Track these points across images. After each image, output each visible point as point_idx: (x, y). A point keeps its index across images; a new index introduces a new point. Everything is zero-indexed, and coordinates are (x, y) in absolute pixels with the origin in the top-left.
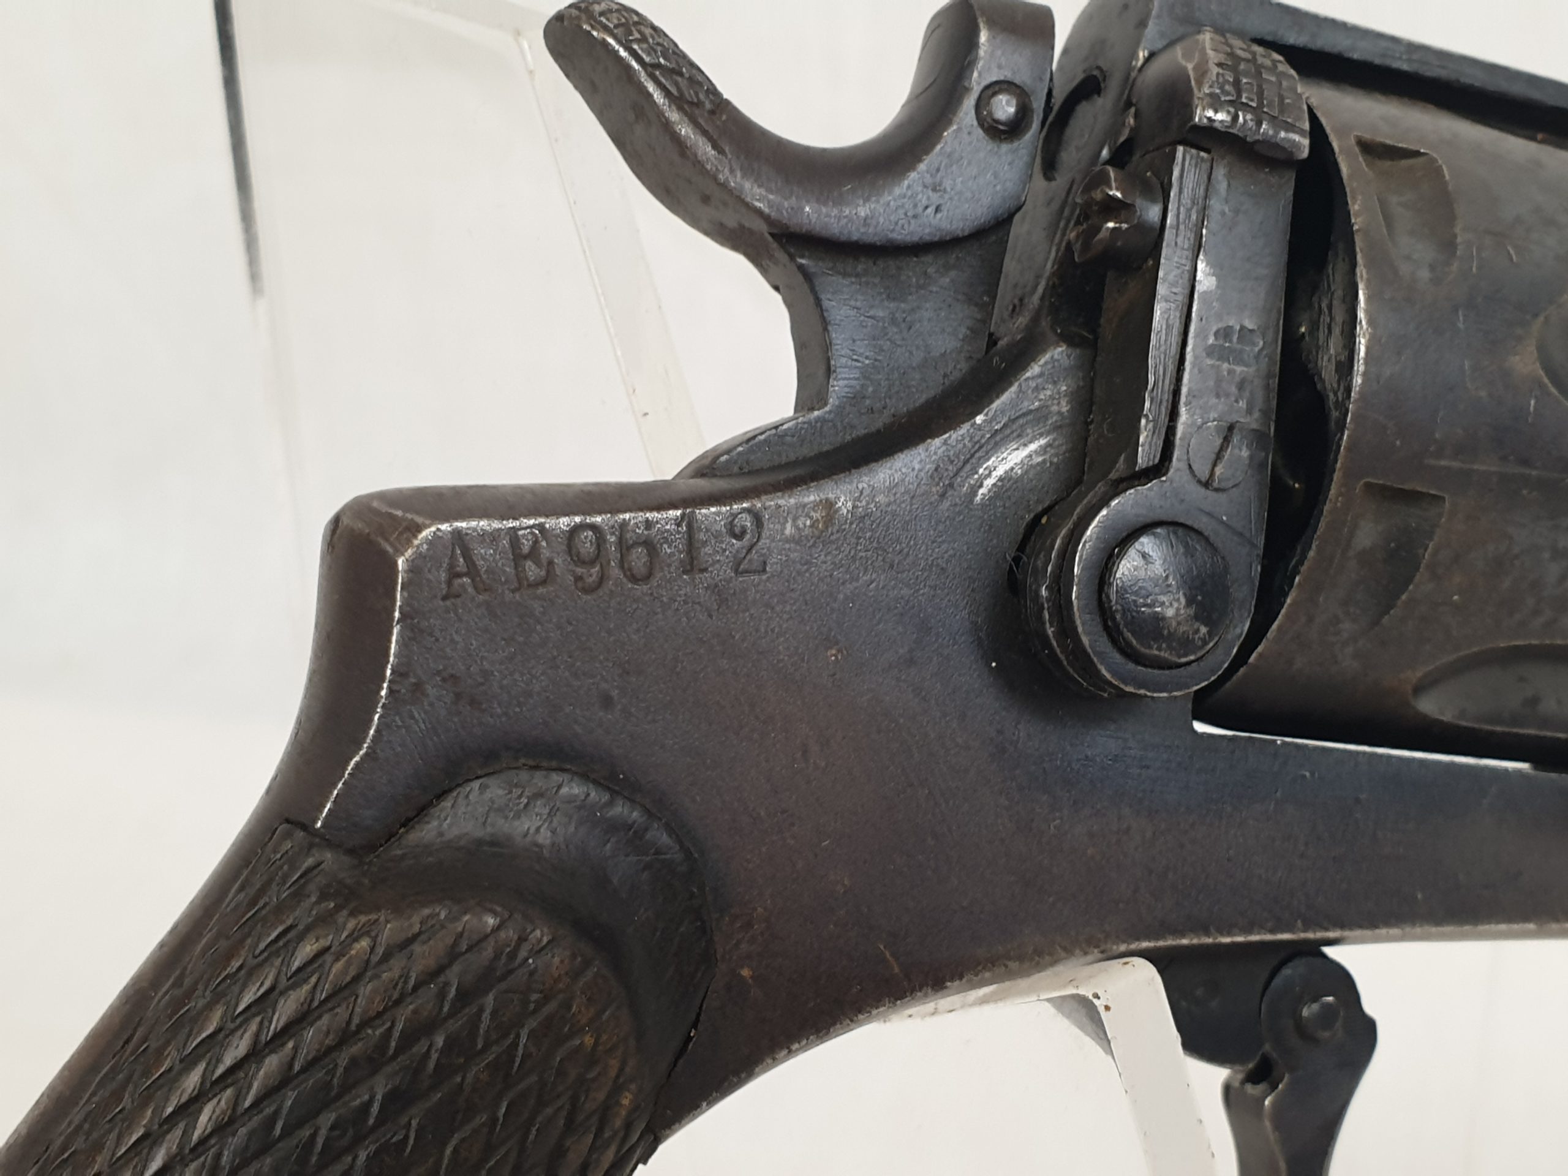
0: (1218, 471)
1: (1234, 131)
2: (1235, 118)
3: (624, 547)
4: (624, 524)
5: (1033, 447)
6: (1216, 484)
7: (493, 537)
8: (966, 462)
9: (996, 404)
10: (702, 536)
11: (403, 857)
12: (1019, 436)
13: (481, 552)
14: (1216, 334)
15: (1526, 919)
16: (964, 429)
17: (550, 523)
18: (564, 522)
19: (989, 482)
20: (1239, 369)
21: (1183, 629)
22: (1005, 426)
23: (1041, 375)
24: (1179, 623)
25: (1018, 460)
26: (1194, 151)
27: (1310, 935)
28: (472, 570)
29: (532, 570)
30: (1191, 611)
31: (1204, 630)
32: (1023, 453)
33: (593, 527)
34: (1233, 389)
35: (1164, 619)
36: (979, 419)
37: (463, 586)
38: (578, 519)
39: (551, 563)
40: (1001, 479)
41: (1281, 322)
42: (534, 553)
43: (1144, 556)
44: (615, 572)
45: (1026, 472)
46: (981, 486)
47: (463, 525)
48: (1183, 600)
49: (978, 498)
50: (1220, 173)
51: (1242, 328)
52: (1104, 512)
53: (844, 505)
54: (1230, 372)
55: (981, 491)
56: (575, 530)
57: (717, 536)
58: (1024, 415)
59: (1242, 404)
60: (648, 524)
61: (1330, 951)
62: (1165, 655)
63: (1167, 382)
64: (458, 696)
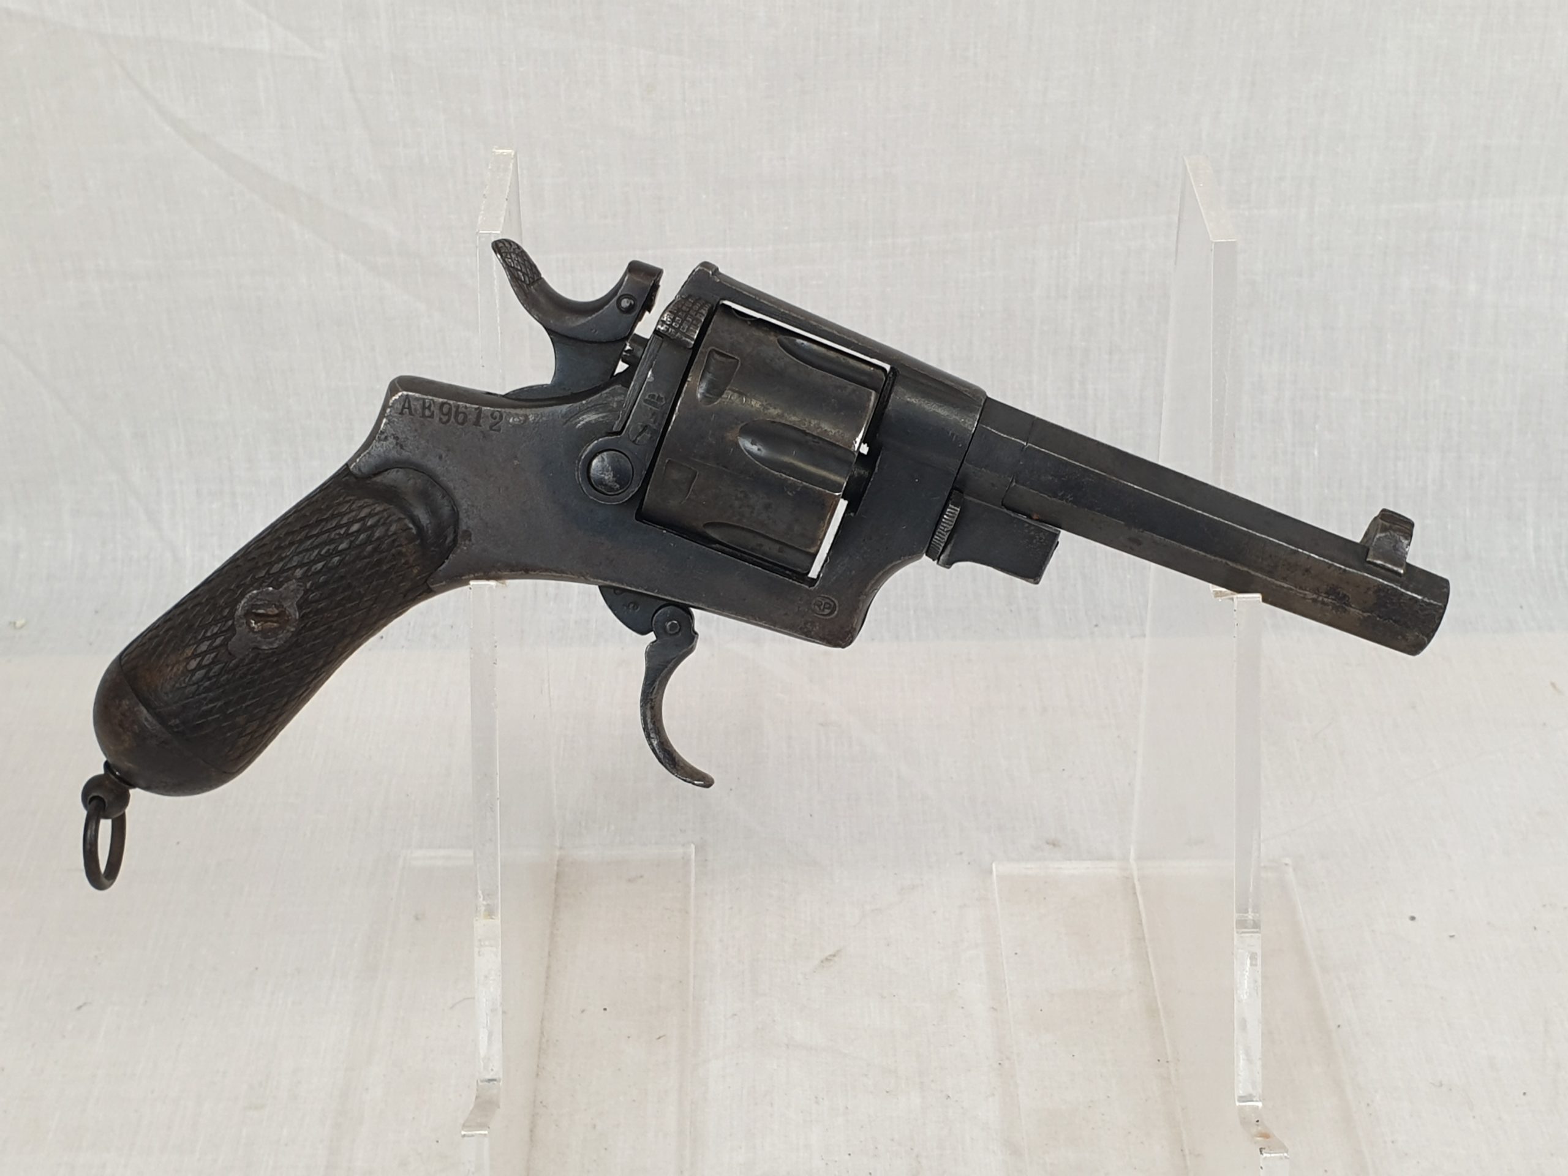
0: (638, 439)
1: (667, 334)
2: (668, 330)
3: (457, 413)
4: (459, 406)
5: (600, 415)
6: (637, 442)
7: (417, 399)
8: (576, 414)
9: (590, 399)
10: (482, 415)
11: (369, 484)
12: (596, 411)
13: (413, 403)
14: (649, 396)
15: (743, 616)
16: (578, 404)
17: (436, 399)
18: (441, 400)
19: (582, 423)
20: (654, 408)
21: (610, 484)
22: (592, 406)
23: (609, 393)
24: (609, 482)
25: (594, 418)
26: (657, 337)
27: (687, 603)
28: (409, 408)
29: (427, 413)
30: (615, 479)
31: (618, 486)
32: (596, 416)
33: (449, 404)
34: (650, 415)
35: (605, 479)
36: (584, 402)
37: (406, 412)
38: (445, 400)
39: (433, 412)
40: (587, 423)
41: (674, 397)
42: (429, 408)
43: (603, 458)
44: (452, 419)
45: (596, 423)
46: (579, 423)
47: (410, 393)
48: (612, 475)
49: (577, 426)
50: (664, 345)
51: (659, 396)
52: (596, 442)
53: (531, 418)
54: (651, 409)
55: (579, 425)
56: (443, 404)
57: (487, 417)
58: (600, 404)
59: (652, 420)
60: (466, 407)
61: (693, 610)
62: (603, 490)
63: (629, 406)
64: (397, 444)
